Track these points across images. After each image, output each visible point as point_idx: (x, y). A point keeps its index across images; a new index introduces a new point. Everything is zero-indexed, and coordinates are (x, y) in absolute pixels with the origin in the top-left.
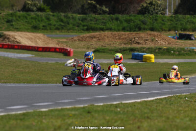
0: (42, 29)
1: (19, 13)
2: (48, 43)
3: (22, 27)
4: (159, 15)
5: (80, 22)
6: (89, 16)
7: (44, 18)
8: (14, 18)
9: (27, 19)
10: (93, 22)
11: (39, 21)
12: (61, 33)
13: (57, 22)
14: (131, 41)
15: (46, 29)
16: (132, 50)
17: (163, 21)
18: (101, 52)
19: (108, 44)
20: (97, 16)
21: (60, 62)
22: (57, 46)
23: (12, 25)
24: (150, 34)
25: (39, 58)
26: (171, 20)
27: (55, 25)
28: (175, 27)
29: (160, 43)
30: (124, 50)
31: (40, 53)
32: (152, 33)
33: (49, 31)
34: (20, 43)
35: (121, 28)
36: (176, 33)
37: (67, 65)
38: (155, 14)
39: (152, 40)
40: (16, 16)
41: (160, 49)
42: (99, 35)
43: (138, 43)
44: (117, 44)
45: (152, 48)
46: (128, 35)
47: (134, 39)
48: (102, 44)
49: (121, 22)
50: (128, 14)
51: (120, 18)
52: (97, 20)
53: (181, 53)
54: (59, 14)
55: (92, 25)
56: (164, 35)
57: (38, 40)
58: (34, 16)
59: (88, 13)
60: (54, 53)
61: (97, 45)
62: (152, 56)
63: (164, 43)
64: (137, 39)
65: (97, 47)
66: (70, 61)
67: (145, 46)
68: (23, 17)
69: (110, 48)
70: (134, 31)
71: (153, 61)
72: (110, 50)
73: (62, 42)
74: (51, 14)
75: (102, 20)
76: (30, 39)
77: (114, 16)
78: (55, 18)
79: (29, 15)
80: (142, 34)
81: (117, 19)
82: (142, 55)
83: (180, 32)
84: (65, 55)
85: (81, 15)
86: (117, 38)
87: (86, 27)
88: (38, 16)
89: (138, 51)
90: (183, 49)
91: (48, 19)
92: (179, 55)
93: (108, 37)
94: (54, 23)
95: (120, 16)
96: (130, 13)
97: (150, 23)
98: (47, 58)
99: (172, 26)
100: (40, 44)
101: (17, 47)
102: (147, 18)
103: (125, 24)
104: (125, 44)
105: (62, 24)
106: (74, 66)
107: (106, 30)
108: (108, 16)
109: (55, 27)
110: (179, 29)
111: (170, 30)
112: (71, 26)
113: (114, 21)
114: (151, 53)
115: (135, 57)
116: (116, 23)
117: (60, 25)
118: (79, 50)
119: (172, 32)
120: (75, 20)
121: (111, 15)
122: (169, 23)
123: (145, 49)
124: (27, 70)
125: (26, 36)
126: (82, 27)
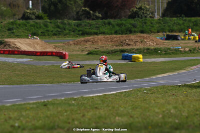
0: (41, 35)
1: (18, 22)
2: (46, 48)
3: (22, 34)
4: (148, 18)
5: (75, 27)
6: (83, 22)
7: (42, 25)
8: (15, 26)
9: (26, 26)
10: (87, 27)
11: (37, 28)
12: (59, 39)
13: (54, 28)
14: (122, 44)
15: (45, 35)
16: (123, 51)
17: (152, 23)
18: (94, 54)
19: (101, 47)
20: (90, 21)
21: (56, 65)
22: (54, 51)
23: (13, 33)
24: (140, 37)
25: (37, 61)
26: (159, 23)
27: (52, 32)
28: (163, 29)
29: (148, 44)
30: (115, 52)
31: (38, 57)
32: (142, 35)
33: (47, 37)
34: (20, 49)
35: (113, 32)
36: (164, 35)
37: (62, 67)
38: (144, 18)
39: (142, 42)
40: (16, 24)
41: (148, 49)
42: (93, 38)
43: (129, 45)
44: (110, 47)
45: (140, 49)
46: (119, 37)
47: (124, 42)
48: (96, 47)
49: (113, 26)
50: (119, 18)
51: (112, 22)
52: (91, 25)
53: (167, 52)
54: (56, 21)
55: (86, 30)
56: (153, 36)
57: (36, 46)
58: (33, 23)
59: (83, 19)
60: (51, 57)
61: (91, 47)
62: (141, 56)
63: (152, 44)
64: (127, 41)
65: (91, 49)
66: (64, 64)
67: (135, 47)
68: (23, 25)
69: (103, 50)
70: (125, 34)
71: (141, 60)
72: (102, 52)
73: (59, 47)
74: (49, 21)
75: (96, 25)
76: (29, 45)
77: (106, 21)
78: (53, 25)
79: (28, 23)
80: (132, 37)
81: (109, 24)
82: (131, 55)
83: (168, 33)
84: (60, 58)
85: (76, 21)
86: (109, 40)
87: (81, 32)
88: (37, 23)
89: (128, 52)
90: (169, 49)
91: (46, 26)
92: (166, 54)
93: (101, 40)
94: (52, 29)
95: (112, 21)
96: (121, 17)
97: (140, 26)
98: (44, 61)
99: (160, 28)
100: (39, 49)
101: (17, 53)
102: (137, 22)
103: (117, 28)
104: (116, 46)
105: (59, 30)
106: (69, 67)
107: (100, 34)
108: (101, 21)
109: (52, 33)
110: (167, 31)
111: (158, 32)
112: (67, 31)
113: (107, 25)
114: (140, 54)
115: (125, 58)
116: (109, 27)
117: (58, 31)
118: (75, 53)
119: (161, 34)
120: (71, 26)
121: (104, 20)
122: (158, 26)
123: (134, 50)
124: (23, 73)
125: (25, 42)
126: (77, 32)
